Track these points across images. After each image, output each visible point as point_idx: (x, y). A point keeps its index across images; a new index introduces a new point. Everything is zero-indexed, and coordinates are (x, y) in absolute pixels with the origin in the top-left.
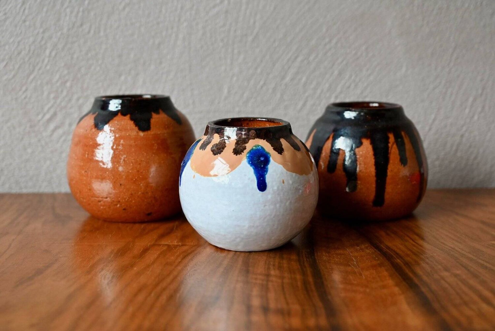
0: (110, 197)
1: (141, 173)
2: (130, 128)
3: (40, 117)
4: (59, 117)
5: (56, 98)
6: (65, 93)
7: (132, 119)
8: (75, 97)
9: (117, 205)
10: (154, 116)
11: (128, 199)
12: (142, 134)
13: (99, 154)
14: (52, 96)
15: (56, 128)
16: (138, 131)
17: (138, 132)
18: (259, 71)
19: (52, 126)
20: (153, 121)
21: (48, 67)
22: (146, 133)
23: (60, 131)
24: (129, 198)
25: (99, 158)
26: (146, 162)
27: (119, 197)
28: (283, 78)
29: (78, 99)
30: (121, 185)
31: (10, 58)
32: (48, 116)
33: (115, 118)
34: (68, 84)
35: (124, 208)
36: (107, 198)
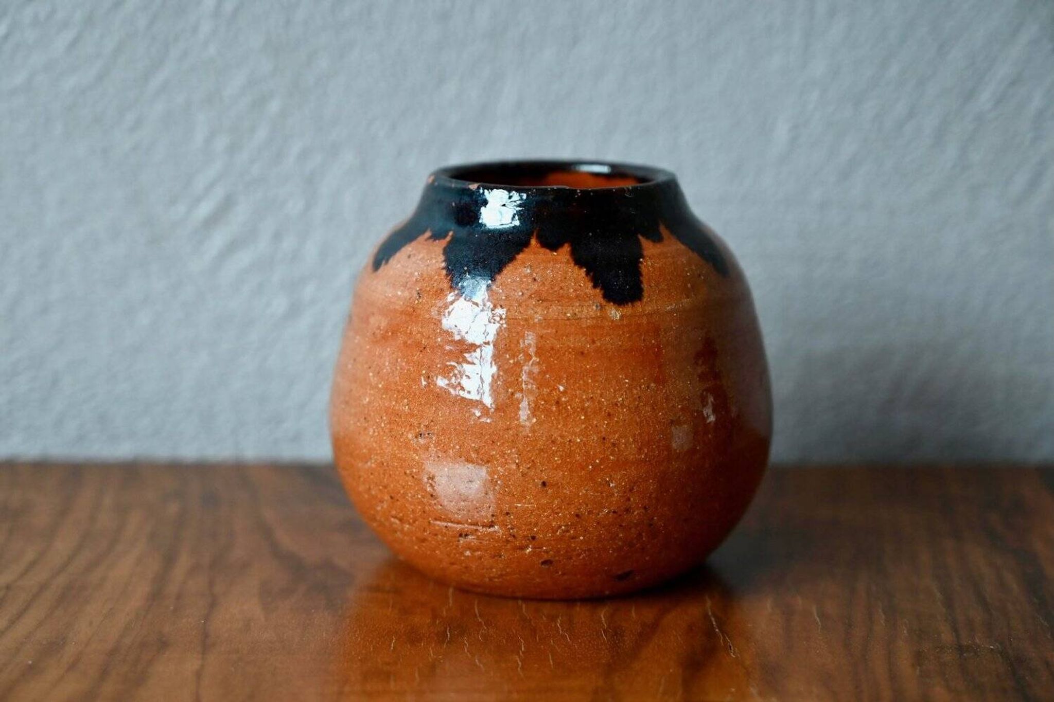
0: (503, 525)
1: (614, 445)
2: (575, 290)
3: (181, 208)
4: (241, 214)
5: (233, 149)
6: (262, 134)
7: (579, 261)
8: (296, 148)
9: (522, 548)
10: (649, 248)
11: (564, 531)
12: (615, 313)
13: (468, 377)
14: (221, 143)
15: (232, 247)
16: (604, 302)
17: (602, 307)
18: (894, 70)
19: (218, 239)
20: (647, 266)
21: (212, 50)
22: (628, 310)
23: (244, 258)
24: (566, 526)
25: (469, 392)
26: (629, 409)
27: (536, 525)
28: (969, 95)
29: (304, 155)
30: (544, 484)
31: (89, 21)
32: (205, 209)
33: (520, 257)
34: (274, 106)
35: (546, 557)
36: (491, 525)
